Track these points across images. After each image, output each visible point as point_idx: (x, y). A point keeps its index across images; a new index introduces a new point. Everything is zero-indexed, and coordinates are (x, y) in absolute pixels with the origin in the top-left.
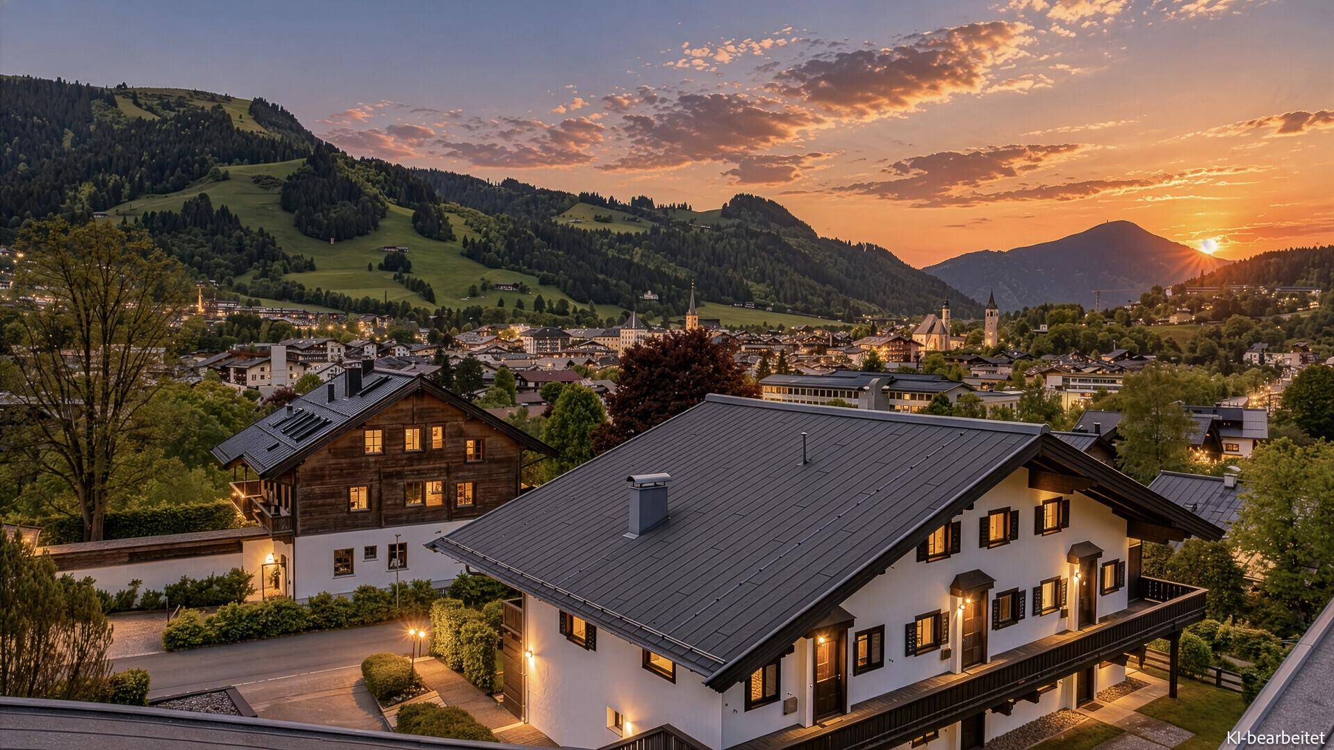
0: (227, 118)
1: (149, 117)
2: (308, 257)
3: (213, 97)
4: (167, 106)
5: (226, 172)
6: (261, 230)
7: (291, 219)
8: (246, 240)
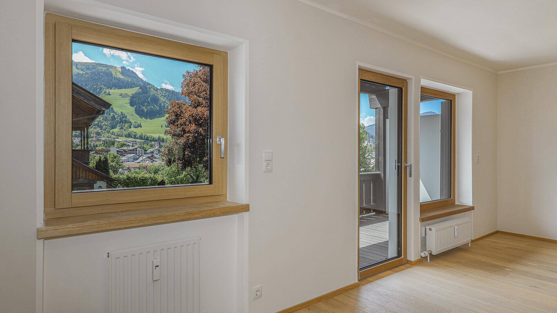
0: (110, 73)
1: (81, 72)
2: (139, 123)
3: (106, 66)
4: (89, 69)
5: (109, 92)
6: (122, 112)
7: (133, 109)
8: (116, 116)
